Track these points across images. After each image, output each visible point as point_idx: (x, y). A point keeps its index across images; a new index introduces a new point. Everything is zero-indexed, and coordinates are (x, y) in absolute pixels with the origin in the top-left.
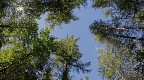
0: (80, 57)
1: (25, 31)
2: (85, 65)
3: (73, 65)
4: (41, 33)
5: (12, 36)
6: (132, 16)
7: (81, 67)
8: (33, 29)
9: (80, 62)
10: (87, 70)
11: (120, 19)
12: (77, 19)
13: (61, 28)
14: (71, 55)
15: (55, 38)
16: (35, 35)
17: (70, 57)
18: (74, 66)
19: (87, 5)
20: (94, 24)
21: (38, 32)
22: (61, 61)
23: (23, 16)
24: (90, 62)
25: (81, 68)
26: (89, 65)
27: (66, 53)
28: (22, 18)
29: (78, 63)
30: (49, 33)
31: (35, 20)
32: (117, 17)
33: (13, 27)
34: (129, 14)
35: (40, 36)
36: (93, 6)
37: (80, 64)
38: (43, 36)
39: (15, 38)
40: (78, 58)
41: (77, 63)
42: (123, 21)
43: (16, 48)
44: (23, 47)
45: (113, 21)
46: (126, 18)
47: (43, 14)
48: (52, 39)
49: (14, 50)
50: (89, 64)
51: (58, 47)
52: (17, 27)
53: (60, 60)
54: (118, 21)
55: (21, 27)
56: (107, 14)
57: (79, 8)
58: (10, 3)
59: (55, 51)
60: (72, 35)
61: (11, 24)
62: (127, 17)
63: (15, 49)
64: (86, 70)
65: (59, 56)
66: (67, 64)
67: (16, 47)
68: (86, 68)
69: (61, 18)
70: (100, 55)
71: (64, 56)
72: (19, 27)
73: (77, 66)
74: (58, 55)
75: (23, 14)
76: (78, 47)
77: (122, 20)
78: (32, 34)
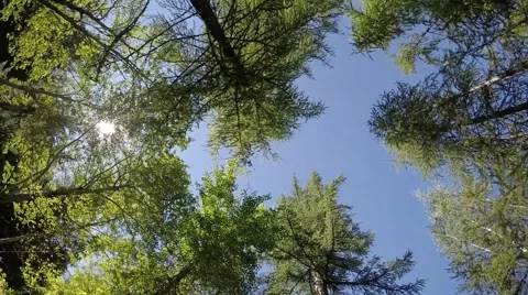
0: (367, 244)
1: (142, 197)
2: (393, 268)
3: (347, 283)
4: (202, 193)
5: (102, 223)
6: (502, 25)
7: (381, 280)
8: (170, 184)
9: (373, 263)
10: (407, 288)
11: (464, 54)
12: (316, 110)
13: (274, 155)
14: (329, 247)
15: (260, 199)
16: (181, 204)
17: (330, 255)
18: (353, 284)
19: (333, 54)
20: (383, 107)
21: (193, 190)
22: (300, 278)
23: (129, 147)
24: (409, 255)
25: (381, 287)
26: (410, 263)
27: (312, 245)
28: (125, 153)
29: (366, 269)
30: (230, 184)
31: (171, 152)
32: (454, 50)
33: (98, 191)
34: (489, 26)
35: (201, 204)
36: (358, 47)
37: (373, 271)
38: (213, 203)
39: (113, 228)
40: (360, 251)
41: (360, 272)
42: (480, 59)
43: (123, 263)
44: (149, 256)
45: (443, 71)
46: (486, 43)
47: (195, 124)
48: (251, 204)
49: (114, 272)
50: (406, 262)
51: (276, 229)
52: (115, 189)
53: (294, 276)
54: (462, 66)
55: (127, 185)
56: (408, 58)
57: (306, 71)
58: (74, 112)
59: (270, 249)
60: (315, 175)
61: (92, 181)
62: (488, 38)
63: (119, 267)
64: (401, 288)
65: (287, 262)
66: (325, 285)
67: (122, 260)
68: (399, 282)
69: (263, 123)
70: (436, 214)
71: (308, 257)
72: (120, 186)
73: (364, 282)
74: (281, 258)
75: (126, 140)
76: (348, 212)
77: (474, 56)
78: (172, 203)
